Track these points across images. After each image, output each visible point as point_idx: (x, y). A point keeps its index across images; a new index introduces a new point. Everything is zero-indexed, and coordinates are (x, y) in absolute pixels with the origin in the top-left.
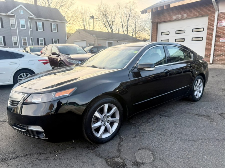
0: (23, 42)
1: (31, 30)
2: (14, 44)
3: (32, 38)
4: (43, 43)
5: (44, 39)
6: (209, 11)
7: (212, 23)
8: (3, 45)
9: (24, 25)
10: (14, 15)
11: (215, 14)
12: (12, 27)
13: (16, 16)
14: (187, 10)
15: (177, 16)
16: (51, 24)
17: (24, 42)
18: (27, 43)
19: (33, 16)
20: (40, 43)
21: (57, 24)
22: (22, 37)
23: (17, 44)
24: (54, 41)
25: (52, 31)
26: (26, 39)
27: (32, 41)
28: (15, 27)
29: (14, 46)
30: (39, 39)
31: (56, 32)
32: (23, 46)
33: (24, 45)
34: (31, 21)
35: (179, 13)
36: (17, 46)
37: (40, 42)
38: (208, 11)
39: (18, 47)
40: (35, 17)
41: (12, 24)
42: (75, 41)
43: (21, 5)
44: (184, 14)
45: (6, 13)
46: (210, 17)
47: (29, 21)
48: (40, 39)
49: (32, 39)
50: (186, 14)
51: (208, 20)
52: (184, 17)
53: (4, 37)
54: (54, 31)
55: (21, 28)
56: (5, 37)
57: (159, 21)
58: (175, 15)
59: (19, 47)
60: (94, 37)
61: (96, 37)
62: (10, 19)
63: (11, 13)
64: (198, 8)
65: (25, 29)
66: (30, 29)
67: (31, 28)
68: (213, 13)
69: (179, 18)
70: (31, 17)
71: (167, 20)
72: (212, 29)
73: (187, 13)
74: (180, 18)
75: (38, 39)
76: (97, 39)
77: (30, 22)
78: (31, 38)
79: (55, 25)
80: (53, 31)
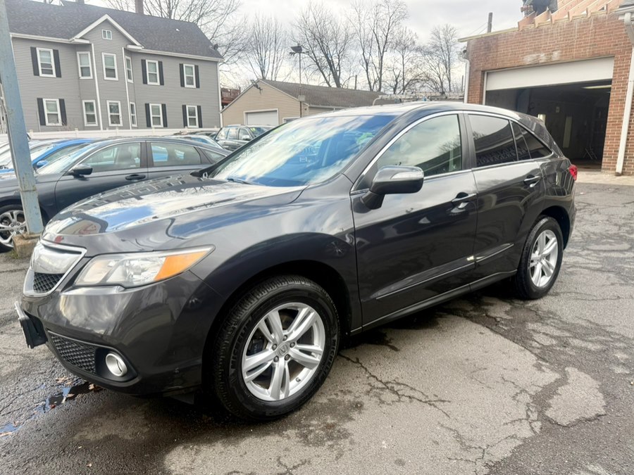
0: (109, 114)
1: (131, 81)
2: (88, 121)
3: (134, 103)
4: (159, 118)
5: (164, 106)
6: (617, 45)
7: (623, 76)
8: (60, 123)
9: (114, 70)
10: (87, 42)
11: (631, 53)
12: (82, 75)
13: (93, 45)
14: (560, 41)
15: (534, 55)
16: (181, 66)
17: (113, 114)
18: (121, 119)
19: (135, 45)
20: (151, 116)
21: (196, 64)
22: (108, 102)
23: (95, 121)
24: (189, 112)
25: (183, 85)
26: (118, 106)
27: (133, 112)
28: (90, 76)
29: (86, 124)
30: (150, 105)
31: (194, 86)
32: (110, 125)
33: (112, 123)
34: (129, 58)
35: (541, 47)
36: (96, 125)
37: (153, 114)
38: (614, 45)
39: (98, 128)
40: (140, 48)
41: (81, 68)
42: (247, 113)
43: (106, 17)
44: (553, 51)
45: (69, 39)
46: (617, 61)
47: (125, 57)
48: (152, 106)
49: (132, 105)
50: (559, 51)
51: (614, 67)
52: (554, 59)
53: (62, 102)
54: (188, 84)
55: (106, 78)
56: (65, 101)
57: (489, 66)
58: (530, 53)
59: (100, 129)
60: (301, 102)
61: (307, 101)
62: (78, 53)
63: (81, 38)
64: (588, 37)
65: (117, 79)
66: (129, 81)
67: (129, 78)
68: (627, 50)
69: (540, 62)
70: (130, 47)
71: (508, 65)
72: (623, 91)
73: (562, 50)
74: (543, 61)
75: (147, 106)
76: (310, 107)
77: (128, 60)
78: (131, 103)
79: (192, 68)
80: (186, 85)
